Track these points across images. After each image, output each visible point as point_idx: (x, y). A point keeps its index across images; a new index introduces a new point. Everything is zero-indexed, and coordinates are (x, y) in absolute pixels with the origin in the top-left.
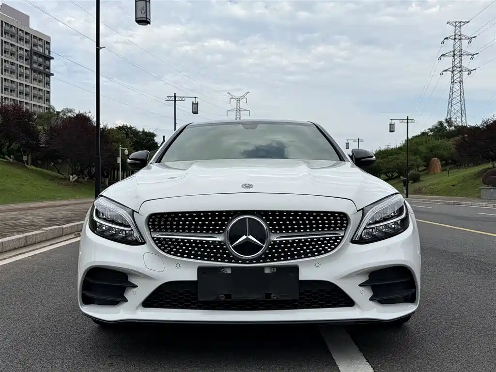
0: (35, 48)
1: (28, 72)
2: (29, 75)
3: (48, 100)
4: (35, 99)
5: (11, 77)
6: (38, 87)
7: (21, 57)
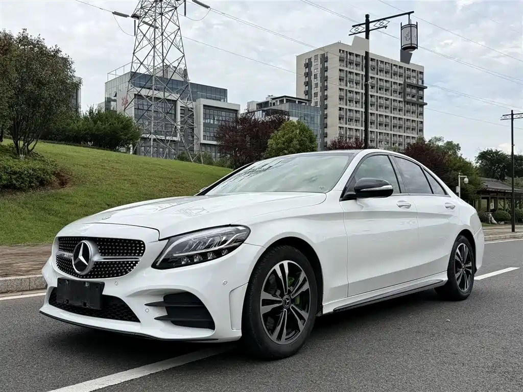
0: (409, 81)
1: (402, 105)
2: (402, 107)
3: (421, 130)
4: (408, 131)
5: (386, 112)
6: (411, 118)
7: (395, 91)
